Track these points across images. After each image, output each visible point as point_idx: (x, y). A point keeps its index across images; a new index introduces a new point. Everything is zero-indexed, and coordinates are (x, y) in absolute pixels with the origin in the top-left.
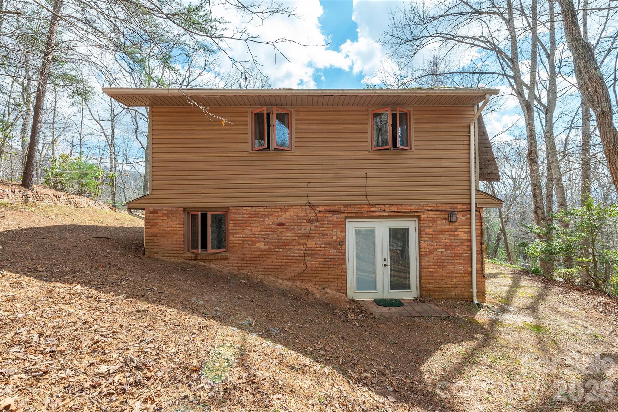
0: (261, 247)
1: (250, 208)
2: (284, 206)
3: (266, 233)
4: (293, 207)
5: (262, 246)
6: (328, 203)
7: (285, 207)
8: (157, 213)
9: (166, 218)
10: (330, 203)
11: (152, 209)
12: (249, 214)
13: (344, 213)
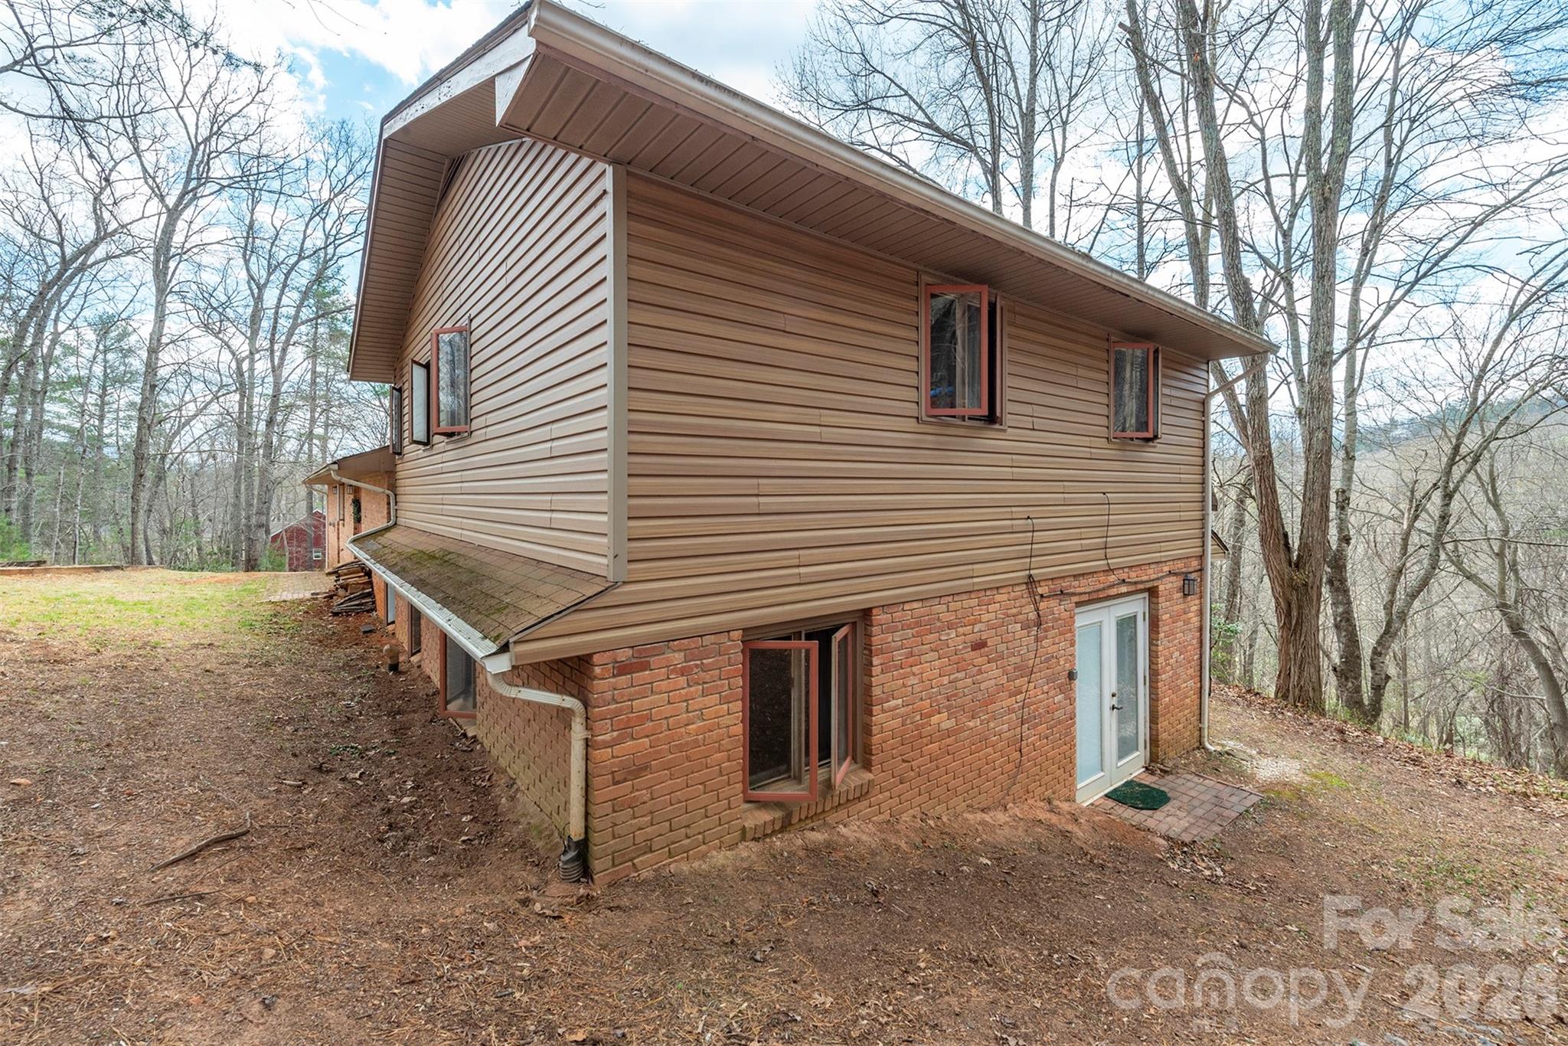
0: (944, 726)
1: (920, 604)
2: (985, 590)
3: (952, 677)
4: (1001, 591)
5: (942, 721)
6: (1055, 572)
7: (988, 593)
8: (645, 666)
9: (682, 681)
10: (1060, 571)
11: (624, 655)
12: (918, 624)
13: (1074, 594)
